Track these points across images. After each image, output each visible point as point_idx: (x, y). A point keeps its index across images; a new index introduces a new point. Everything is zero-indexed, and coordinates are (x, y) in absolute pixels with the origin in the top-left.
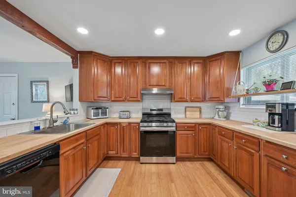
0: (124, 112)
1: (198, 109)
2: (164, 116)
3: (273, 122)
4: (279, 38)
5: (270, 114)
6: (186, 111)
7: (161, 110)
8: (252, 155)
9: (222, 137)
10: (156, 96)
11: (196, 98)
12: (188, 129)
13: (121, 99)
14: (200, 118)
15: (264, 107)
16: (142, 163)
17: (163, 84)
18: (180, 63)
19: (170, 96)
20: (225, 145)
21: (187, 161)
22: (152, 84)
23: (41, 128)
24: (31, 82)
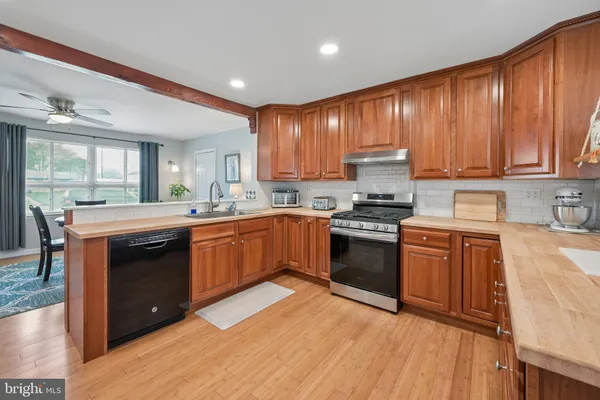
0: (321, 198)
1: (493, 198)
2: (397, 210)
6: (454, 202)
7: (391, 197)
11: (474, 168)
12: (430, 243)
13: (314, 176)
14: (499, 221)
16: (333, 294)
17: (388, 142)
18: (425, 89)
21: (431, 319)
22: (365, 144)
23: (197, 212)
24: (226, 157)
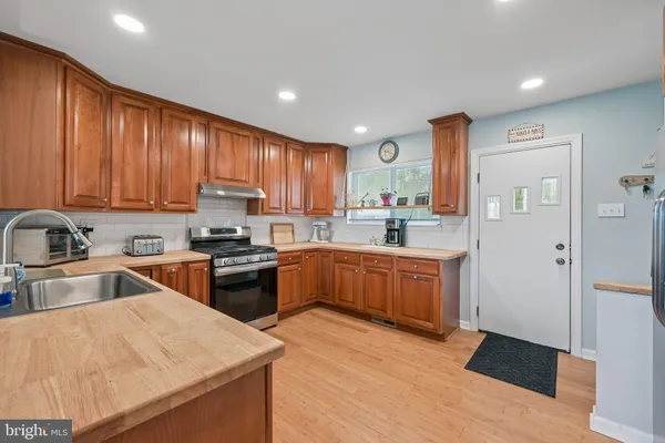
1: (290, 228)
3: (393, 238)
4: (390, 148)
5: (388, 230)
6: (272, 232)
7: (233, 230)
8: (385, 275)
9: (342, 265)
10: (224, 202)
13: (144, 205)
14: (294, 242)
15: (384, 223)
17: (244, 179)
19: (246, 202)
20: (348, 274)
